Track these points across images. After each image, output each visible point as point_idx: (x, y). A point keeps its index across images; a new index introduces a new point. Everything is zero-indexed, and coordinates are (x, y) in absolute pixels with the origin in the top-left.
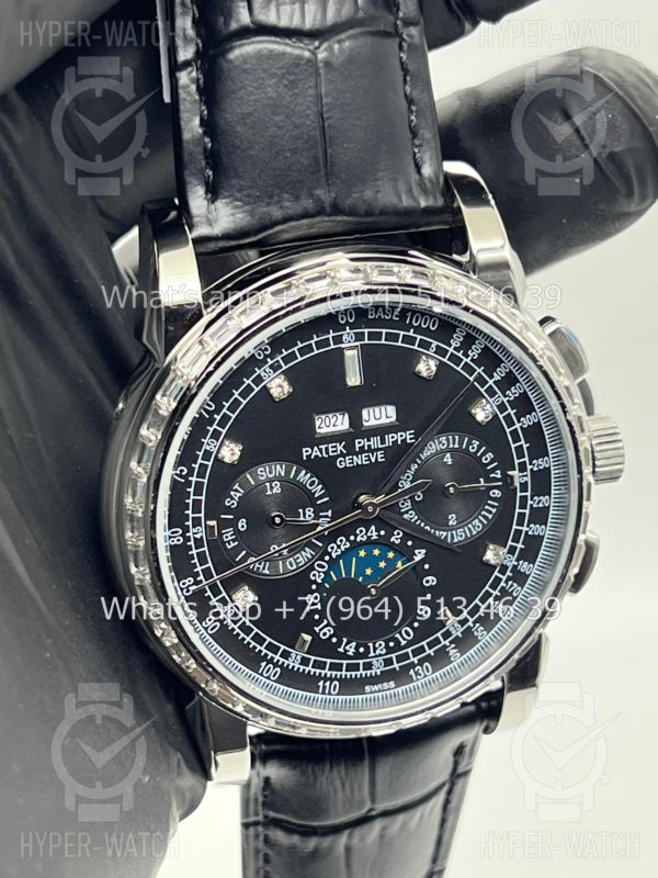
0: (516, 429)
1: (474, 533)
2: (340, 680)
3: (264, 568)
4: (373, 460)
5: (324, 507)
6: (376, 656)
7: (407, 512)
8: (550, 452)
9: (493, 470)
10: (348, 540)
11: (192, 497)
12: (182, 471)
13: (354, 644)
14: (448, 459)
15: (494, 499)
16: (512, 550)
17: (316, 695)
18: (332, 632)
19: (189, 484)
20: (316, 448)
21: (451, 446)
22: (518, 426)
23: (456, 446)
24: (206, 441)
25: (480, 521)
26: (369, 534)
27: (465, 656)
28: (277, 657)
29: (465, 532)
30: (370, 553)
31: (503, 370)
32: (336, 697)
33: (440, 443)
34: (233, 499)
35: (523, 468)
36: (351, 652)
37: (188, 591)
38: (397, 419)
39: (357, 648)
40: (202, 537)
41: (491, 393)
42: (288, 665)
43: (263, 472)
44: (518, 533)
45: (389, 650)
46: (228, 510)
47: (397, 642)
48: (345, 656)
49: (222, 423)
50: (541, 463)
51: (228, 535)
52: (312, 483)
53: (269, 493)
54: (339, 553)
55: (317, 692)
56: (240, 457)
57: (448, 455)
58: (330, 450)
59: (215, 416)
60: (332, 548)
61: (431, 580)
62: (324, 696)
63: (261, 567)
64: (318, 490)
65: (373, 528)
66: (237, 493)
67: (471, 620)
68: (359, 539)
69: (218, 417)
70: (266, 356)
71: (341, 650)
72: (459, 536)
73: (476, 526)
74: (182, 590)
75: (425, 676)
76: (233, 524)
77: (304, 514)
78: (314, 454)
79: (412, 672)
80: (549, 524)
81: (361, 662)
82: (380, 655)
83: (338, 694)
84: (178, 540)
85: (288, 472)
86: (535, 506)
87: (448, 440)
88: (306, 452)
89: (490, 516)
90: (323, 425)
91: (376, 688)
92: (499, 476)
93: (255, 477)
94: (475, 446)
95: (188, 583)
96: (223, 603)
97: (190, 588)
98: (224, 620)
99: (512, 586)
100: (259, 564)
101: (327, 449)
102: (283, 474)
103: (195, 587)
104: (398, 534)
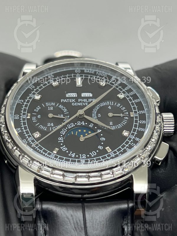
0: (133, 102)
1: (119, 128)
3: (45, 129)
4: (84, 105)
5: (67, 115)
6: (82, 159)
8: (145, 110)
9: (125, 112)
10: (74, 124)
11: (24, 108)
12: (22, 101)
13: (74, 154)
14: (110, 108)
15: (126, 120)
16: (133, 134)
18: (67, 149)
19: (23, 104)
20: (65, 100)
21: (111, 104)
23: (112, 104)
24: (30, 95)
25: (121, 125)
26: (81, 123)
28: (46, 154)
29: (115, 127)
30: (82, 131)
31: (128, 88)
33: (107, 103)
34: (37, 109)
35: (136, 112)
36: (73, 156)
38: (93, 96)
39: (75, 155)
40: (25, 118)
41: (124, 93)
42: (50, 157)
43: (48, 104)
44: (135, 129)
45: (87, 158)
46: (35, 112)
47: (90, 155)
48: (71, 157)
50: (142, 112)
51: (34, 119)
52: (63, 108)
53: (49, 109)
54: (71, 127)
57: (110, 106)
58: (70, 101)
60: (69, 126)
61: (104, 139)
63: (44, 128)
64: (65, 110)
65: (83, 122)
66: (38, 108)
67: (118, 152)
69: (35, 90)
71: (70, 155)
72: (113, 128)
73: (119, 126)
76: (36, 116)
77: (60, 116)
78: (65, 101)
80: (146, 128)
81: (77, 160)
82: (84, 159)
84: (17, 118)
85: (56, 105)
86: (140, 123)
88: (62, 100)
89: (124, 124)
92: (127, 114)
93: (45, 105)
94: (119, 105)
95: (18, 130)
96: (29, 136)
97: (19, 131)
98: (29, 141)
99: (133, 144)
100: (44, 127)
101: (69, 101)
102: (54, 105)
103: (21, 131)
104: (92, 125)
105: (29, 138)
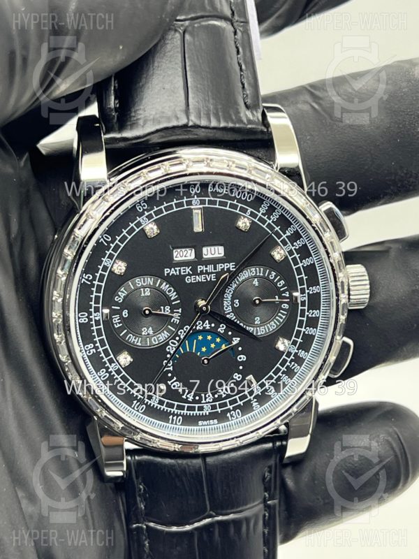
0: (299, 267)
1: (271, 330)
2: (183, 416)
3: (138, 342)
4: (209, 279)
5: (177, 307)
6: (206, 403)
7: (229, 313)
8: (321, 283)
9: (284, 292)
11: (95, 294)
12: (89, 277)
14: (256, 282)
15: (284, 310)
16: (295, 343)
17: (168, 424)
19: (93, 285)
20: (173, 269)
21: (258, 274)
22: (300, 265)
23: (261, 274)
24: (104, 260)
25: (275, 323)
26: (204, 325)
27: (263, 407)
29: (265, 329)
30: (205, 338)
31: (292, 229)
32: (180, 427)
33: (251, 272)
34: (120, 297)
35: (303, 291)
37: (89, 353)
38: (225, 255)
40: (99, 320)
41: (284, 243)
42: (150, 404)
43: (139, 281)
44: (299, 332)
45: (215, 400)
46: (117, 304)
48: (186, 401)
49: (115, 250)
50: (315, 289)
51: (116, 319)
52: (170, 291)
53: (143, 295)
55: (168, 423)
56: (125, 271)
57: (256, 280)
58: (182, 271)
59: (111, 245)
60: (181, 332)
61: (242, 358)
62: (173, 426)
63: (136, 341)
64: (173, 295)
65: (207, 321)
66: (122, 294)
68: (198, 328)
70: (144, 210)
71: (184, 397)
72: (261, 331)
73: (272, 326)
74: (86, 351)
75: (237, 418)
76: (119, 312)
77: (164, 310)
78: (172, 273)
79: (228, 415)
80: (319, 328)
81: (197, 405)
82: (209, 402)
83: (181, 425)
84: (85, 320)
85: (155, 283)
86: (310, 316)
87: (256, 270)
88: (167, 271)
89: (281, 320)
90: (178, 255)
91: (205, 423)
92: (288, 295)
93: (134, 284)
94: (273, 275)
95: (90, 347)
96: (111, 361)
97: (91, 351)
98: (111, 372)
99: (294, 365)
100: (135, 339)
101: (180, 270)
102: (152, 284)
103: (94, 350)
104: (223, 327)
105: (111, 365)
